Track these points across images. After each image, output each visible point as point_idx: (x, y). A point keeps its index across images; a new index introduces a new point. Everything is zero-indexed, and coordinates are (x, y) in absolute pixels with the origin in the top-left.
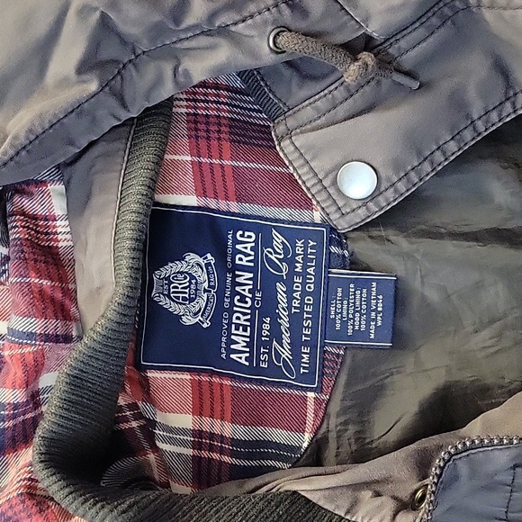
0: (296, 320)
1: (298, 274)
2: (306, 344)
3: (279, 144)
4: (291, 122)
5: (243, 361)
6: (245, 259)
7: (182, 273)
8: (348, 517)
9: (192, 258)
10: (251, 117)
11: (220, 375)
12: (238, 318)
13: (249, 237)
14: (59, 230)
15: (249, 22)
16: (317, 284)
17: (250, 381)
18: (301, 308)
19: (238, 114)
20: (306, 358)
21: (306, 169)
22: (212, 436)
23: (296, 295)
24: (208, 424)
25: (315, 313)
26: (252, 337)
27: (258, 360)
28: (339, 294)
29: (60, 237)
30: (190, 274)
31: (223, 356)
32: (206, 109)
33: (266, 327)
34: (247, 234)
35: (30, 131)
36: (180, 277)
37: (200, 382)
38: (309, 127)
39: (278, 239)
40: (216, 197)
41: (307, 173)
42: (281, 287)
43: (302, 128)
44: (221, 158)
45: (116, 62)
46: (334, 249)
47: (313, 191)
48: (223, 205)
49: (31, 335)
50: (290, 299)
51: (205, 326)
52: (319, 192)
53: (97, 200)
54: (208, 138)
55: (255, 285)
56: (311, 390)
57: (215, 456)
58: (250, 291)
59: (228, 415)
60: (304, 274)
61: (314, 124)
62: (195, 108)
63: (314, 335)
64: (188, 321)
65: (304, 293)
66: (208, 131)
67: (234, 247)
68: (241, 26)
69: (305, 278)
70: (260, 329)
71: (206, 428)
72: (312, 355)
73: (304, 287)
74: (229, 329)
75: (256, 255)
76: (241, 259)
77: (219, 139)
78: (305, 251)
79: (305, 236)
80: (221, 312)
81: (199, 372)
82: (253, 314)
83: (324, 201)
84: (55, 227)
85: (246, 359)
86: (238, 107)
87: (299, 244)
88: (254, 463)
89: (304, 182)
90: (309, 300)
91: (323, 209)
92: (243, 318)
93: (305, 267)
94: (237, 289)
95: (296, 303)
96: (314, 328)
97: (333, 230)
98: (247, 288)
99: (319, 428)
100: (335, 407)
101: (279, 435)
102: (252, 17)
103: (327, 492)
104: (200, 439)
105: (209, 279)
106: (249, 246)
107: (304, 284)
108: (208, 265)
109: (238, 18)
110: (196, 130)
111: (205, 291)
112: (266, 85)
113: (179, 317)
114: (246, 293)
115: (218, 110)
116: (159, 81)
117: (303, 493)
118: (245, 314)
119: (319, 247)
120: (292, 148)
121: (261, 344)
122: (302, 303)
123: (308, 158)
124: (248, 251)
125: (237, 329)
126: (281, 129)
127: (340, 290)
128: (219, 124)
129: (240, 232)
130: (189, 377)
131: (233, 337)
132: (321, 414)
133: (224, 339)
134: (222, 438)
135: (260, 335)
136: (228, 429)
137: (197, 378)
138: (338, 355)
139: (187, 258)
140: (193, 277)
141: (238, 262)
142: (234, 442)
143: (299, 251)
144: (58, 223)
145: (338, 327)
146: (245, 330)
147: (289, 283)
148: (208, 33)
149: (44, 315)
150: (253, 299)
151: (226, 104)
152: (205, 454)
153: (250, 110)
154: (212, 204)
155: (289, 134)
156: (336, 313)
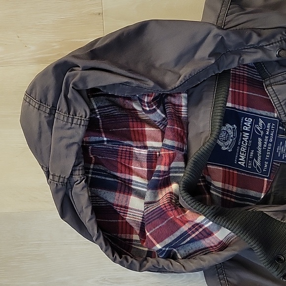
0: (264, 152)
1: (267, 135)
2: (267, 161)
3: (266, 88)
4: (272, 81)
5: (243, 165)
6: (247, 128)
7: (224, 131)
8: (282, 221)
9: (228, 125)
10: (254, 77)
11: (233, 169)
12: (242, 149)
13: (250, 120)
14: (182, 110)
15: (271, 45)
16: (273, 139)
17: (244, 172)
18: (267, 148)
19: (250, 75)
20: (266, 166)
21: (276, 98)
22: (228, 191)
23: (265, 143)
24: (227, 186)
25: (271, 150)
26: (246, 156)
27: (248, 165)
28: (281, 144)
29: (182, 113)
30: (227, 132)
31: (236, 162)
32: (239, 72)
33: (252, 153)
34: (249, 119)
35: (190, 75)
36: (223, 132)
37: (225, 171)
38: (279, 83)
39: (261, 122)
40: (239, 105)
41: (276, 99)
42: (260, 140)
43: (276, 83)
44: (243, 91)
45: (220, 53)
46: (280, 128)
47: (277, 106)
48: (241, 108)
49: (173, 147)
50: (263, 144)
51: (230, 151)
52: (279, 106)
53: (204, 101)
54: (239, 83)
55: (249, 138)
56: (266, 178)
57: (229, 198)
58: (247, 140)
59: (235, 184)
60: (269, 136)
61: (281, 82)
62: (235, 71)
63: (270, 158)
64: (224, 148)
65: (268, 142)
66: (239, 80)
67: (243, 124)
68: (268, 46)
69: (269, 137)
70: (250, 154)
71: (226, 188)
72: (268, 165)
73: (268, 140)
74: (239, 153)
75: (251, 127)
76: (245, 128)
77: (243, 84)
78: (271, 127)
79: (271, 122)
80: (237, 146)
81: (225, 167)
82: (247, 149)
83: (280, 110)
84: (181, 109)
85: (244, 164)
86: (250, 73)
87: (269, 124)
88: (242, 202)
89: (274, 103)
90: (270, 145)
91: (279, 113)
92: (244, 149)
93: (270, 133)
94: (243, 139)
95: (265, 146)
96: (270, 155)
97: (280, 121)
98: (246, 139)
99: (268, 191)
100: (274, 184)
101: (252, 193)
102: (272, 44)
103: (274, 212)
104: (224, 191)
105: (233, 134)
106: (249, 123)
107: (269, 139)
108: (234, 129)
109: (268, 44)
110: (235, 79)
111: (231, 138)
112: (264, 66)
113: (221, 147)
114: (246, 141)
115: (244, 73)
116: (232, 62)
117: (265, 212)
118: (245, 148)
119: (275, 126)
120: (272, 90)
121: (249, 159)
122: (267, 146)
123: (277, 94)
124: (249, 125)
125: (242, 153)
126: (268, 82)
127: (281, 142)
128: (244, 78)
129: (246, 118)
130: (222, 169)
131: (240, 156)
132: (269, 186)
133: (236, 156)
134: (232, 192)
135: (249, 156)
136: (235, 189)
137: (225, 169)
138: (278, 166)
139: (227, 126)
140: (227, 133)
141: (244, 129)
142: (236, 194)
143: (268, 127)
144: (183, 108)
145: (279, 155)
146: (244, 154)
147: (263, 138)
148: (256, 48)
149: (178, 141)
150: (248, 143)
151: (246, 71)
152: (225, 197)
153: (254, 74)
154: (237, 107)
155: (271, 85)
156: (279, 151)
